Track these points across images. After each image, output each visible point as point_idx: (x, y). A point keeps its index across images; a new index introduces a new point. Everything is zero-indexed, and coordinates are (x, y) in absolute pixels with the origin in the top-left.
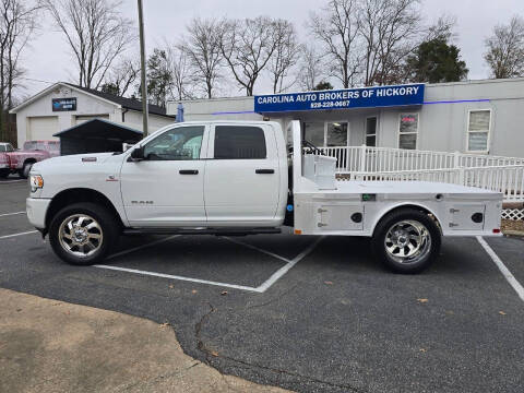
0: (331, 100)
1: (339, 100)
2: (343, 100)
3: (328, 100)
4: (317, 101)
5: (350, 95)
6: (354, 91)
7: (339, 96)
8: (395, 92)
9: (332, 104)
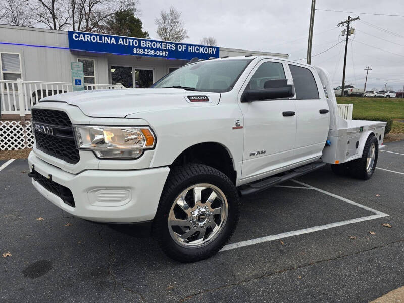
0: (152, 49)
1: (159, 50)
2: (162, 50)
3: (149, 48)
4: (140, 47)
5: (168, 47)
6: (171, 44)
7: (159, 46)
8: (201, 50)
9: (153, 52)
